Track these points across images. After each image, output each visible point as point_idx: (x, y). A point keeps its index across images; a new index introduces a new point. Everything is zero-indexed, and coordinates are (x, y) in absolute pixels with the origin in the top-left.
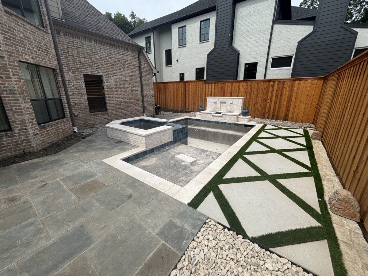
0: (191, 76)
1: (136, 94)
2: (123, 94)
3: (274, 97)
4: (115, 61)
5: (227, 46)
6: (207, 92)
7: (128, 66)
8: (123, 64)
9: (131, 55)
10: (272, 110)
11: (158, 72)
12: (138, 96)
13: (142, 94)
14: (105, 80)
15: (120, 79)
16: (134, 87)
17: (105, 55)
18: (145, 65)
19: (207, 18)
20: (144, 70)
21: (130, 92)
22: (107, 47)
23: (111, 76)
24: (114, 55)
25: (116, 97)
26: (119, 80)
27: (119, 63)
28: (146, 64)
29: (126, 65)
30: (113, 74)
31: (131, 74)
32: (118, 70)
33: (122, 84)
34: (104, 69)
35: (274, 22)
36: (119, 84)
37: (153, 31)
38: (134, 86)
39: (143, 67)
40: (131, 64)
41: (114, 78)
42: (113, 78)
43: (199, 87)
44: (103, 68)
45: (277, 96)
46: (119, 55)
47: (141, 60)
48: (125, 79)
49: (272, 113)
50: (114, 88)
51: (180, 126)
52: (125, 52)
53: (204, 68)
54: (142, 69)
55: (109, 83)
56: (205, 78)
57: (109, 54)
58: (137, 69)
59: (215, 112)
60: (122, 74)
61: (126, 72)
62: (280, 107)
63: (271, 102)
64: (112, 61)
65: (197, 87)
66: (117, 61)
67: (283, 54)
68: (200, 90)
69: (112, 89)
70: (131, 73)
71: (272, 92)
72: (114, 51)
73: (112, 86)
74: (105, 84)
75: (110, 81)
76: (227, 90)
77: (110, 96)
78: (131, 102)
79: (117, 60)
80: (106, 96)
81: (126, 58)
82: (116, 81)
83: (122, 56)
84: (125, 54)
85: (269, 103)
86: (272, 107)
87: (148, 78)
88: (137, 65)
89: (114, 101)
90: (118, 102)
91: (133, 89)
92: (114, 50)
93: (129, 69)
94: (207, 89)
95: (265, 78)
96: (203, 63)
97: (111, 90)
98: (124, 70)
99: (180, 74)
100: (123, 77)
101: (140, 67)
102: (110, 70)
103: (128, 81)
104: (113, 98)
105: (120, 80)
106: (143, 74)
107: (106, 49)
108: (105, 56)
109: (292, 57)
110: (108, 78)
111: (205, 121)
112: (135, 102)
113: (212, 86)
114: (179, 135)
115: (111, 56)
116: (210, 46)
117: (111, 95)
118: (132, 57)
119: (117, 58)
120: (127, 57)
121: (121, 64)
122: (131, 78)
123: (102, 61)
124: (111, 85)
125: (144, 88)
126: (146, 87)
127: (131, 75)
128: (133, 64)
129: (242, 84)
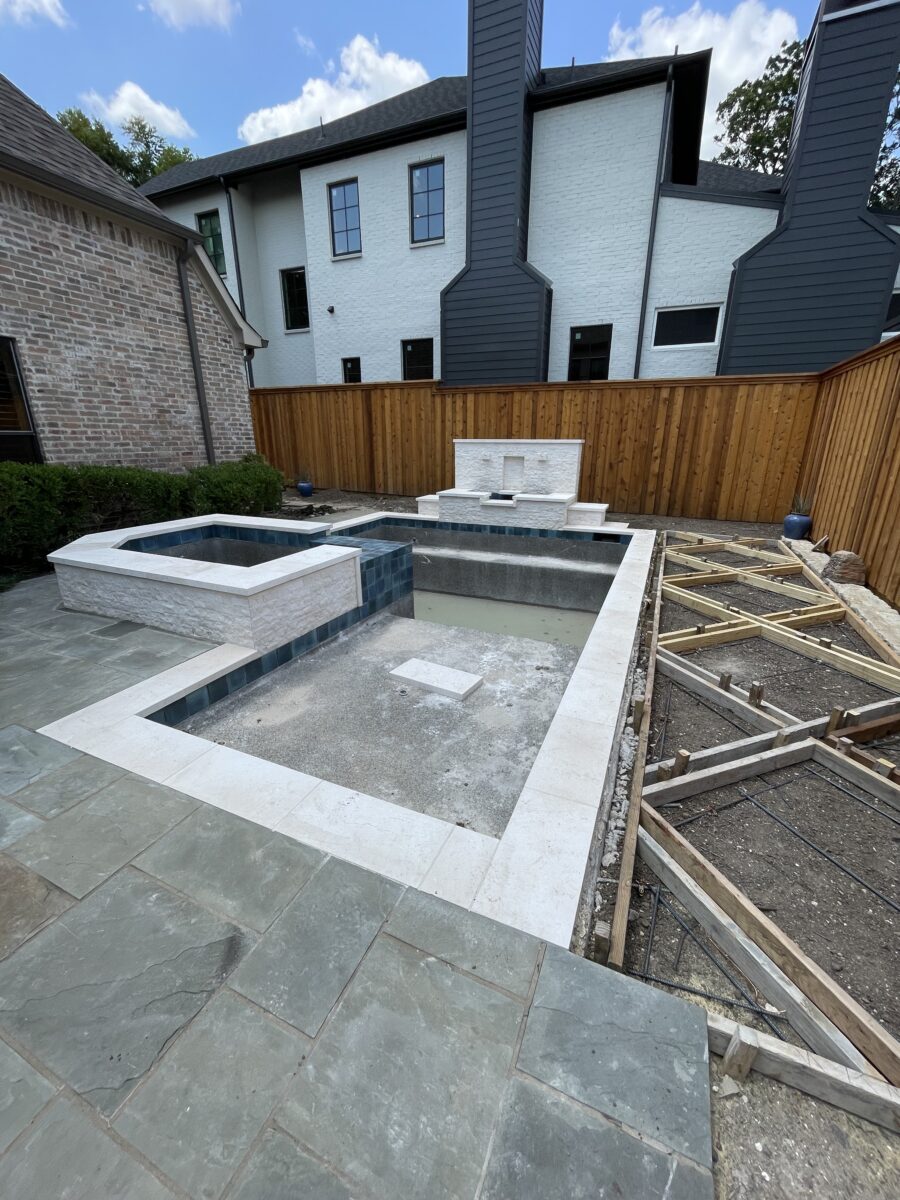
0: (384, 367)
1: (179, 428)
2: (120, 425)
3: (673, 441)
4: (71, 280)
5: (510, 261)
6: (448, 424)
7: (136, 309)
8: (113, 295)
9: (145, 262)
10: (667, 483)
11: (265, 343)
12: (187, 433)
13: (204, 428)
14: (29, 362)
15: (105, 359)
16: (170, 399)
17: (18, 245)
18: (208, 310)
19: (435, 155)
20: (204, 331)
21: (150, 418)
22: (30, 213)
23: (56, 346)
24: (66, 250)
25: (90, 434)
26: (101, 363)
27: (91, 292)
28: (213, 306)
29: (128, 301)
30: (68, 335)
31: (150, 343)
32: (88, 321)
33: (113, 385)
34: (17, 311)
35: (661, 191)
36: (102, 384)
37: (228, 192)
38: (170, 396)
39: (203, 320)
40: (148, 300)
41: (72, 353)
42: (67, 353)
43: (419, 407)
44: (16, 303)
45: (682, 435)
46: (86, 256)
47: (193, 288)
48: (127, 363)
49: (668, 494)
50: (76, 399)
51: (385, 548)
52: (115, 246)
53: (430, 341)
54: (200, 325)
55: (51, 372)
56: (437, 375)
57: (41, 243)
58: (176, 324)
59: (489, 494)
60: (110, 341)
61: (129, 334)
62: (692, 473)
63: (663, 455)
64: (56, 276)
65: (413, 405)
66: (81, 280)
67: (689, 299)
68: (423, 416)
69: (67, 400)
70: (152, 337)
71: (666, 424)
72: (67, 236)
73: (66, 387)
74: (30, 377)
75: (58, 367)
76: (519, 417)
77: (63, 432)
78: (159, 461)
79: (83, 276)
80: (43, 432)
81: (121, 273)
82: (83, 369)
83: (102, 259)
84: (115, 252)
85: (658, 461)
86: (668, 475)
87: (223, 365)
88: (173, 306)
89: (81, 451)
90: (98, 457)
91: (166, 404)
92: (63, 228)
93: (141, 323)
94: (449, 414)
95: (636, 373)
96: (427, 323)
97: (65, 406)
98: (117, 324)
99: (345, 361)
100: (115, 355)
101: (187, 318)
102: (50, 318)
103: (139, 369)
104: (76, 439)
105: (102, 365)
106: (204, 347)
107: (25, 218)
108: (19, 252)
109: (717, 309)
110: (46, 351)
111: (455, 526)
112: (178, 460)
113: (465, 402)
114: (383, 580)
115: (50, 253)
116: (448, 260)
117: (65, 425)
118: (152, 270)
119: (78, 268)
120: (130, 270)
121: (102, 297)
122: (154, 360)
123: (9, 272)
124: (64, 384)
125: (212, 403)
126: (219, 400)
127: (151, 346)
128: (157, 302)
129: (568, 396)
